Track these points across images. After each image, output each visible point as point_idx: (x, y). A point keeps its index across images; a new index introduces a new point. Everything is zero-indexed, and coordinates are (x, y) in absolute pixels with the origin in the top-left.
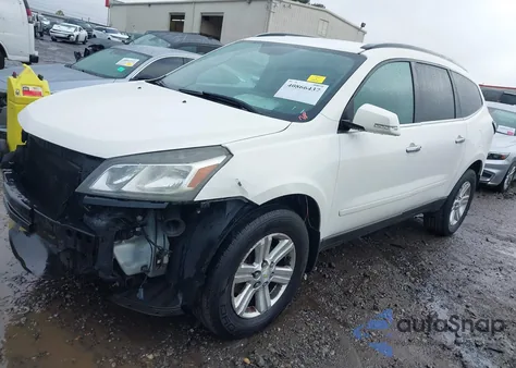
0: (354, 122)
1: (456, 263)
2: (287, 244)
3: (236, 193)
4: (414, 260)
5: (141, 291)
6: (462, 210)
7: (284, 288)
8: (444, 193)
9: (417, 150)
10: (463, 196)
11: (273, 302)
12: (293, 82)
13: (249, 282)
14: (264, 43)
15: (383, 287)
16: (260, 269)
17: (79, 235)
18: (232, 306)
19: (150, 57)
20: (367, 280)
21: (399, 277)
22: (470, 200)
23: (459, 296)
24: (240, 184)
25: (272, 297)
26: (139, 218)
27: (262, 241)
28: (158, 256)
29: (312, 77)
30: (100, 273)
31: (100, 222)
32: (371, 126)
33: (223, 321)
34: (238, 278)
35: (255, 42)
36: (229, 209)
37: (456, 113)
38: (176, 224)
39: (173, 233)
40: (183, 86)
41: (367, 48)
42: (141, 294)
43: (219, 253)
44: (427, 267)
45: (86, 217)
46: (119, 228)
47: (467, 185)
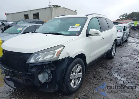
0: (89, 34)
1: (117, 65)
2: (80, 67)
3: (67, 56)
4: (107, 66)
5: (47, 86)
6: (114, 52)
7: (81, 78)
8: (110, 48)
9: (104, 38)
10: (114, 48)
11: (79, 82)
12: (72, 26)
13: (73, 78)
14: (60, 18)
15: (102, 74)
16: (75, 74)
17: (29, 75)
18: (70, 85)
19: (26, 27)
20: (98, 73)
21: (105, 71)
22: (116, 49)
23: (120, 72)
24: (68, 53)
25: (79, 81)
26: (44, 67)
27: (75, 67)
28: (49, 76)
29: (76, 25)
30: (36, 84)
31: (34, 70)
32: (94, 34)
33: (69, 90)
34: (71, 78)
35: (58, 18)
36: (66, 60)
37: (109, 28)
38: (53, 67)
39: (53, 69)
40: (43, 32)
41: (87, 15)
42: (48, 87)
43: (66, 72)
44: (111, 67)
45: (29, 70)
46: (39, 71)
47: (114, 45)
